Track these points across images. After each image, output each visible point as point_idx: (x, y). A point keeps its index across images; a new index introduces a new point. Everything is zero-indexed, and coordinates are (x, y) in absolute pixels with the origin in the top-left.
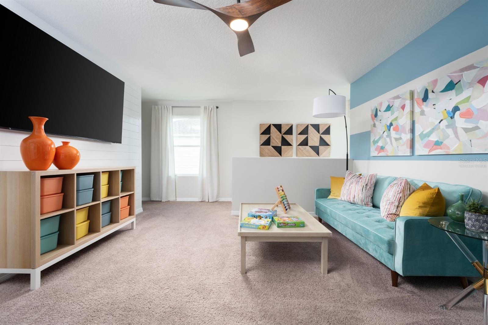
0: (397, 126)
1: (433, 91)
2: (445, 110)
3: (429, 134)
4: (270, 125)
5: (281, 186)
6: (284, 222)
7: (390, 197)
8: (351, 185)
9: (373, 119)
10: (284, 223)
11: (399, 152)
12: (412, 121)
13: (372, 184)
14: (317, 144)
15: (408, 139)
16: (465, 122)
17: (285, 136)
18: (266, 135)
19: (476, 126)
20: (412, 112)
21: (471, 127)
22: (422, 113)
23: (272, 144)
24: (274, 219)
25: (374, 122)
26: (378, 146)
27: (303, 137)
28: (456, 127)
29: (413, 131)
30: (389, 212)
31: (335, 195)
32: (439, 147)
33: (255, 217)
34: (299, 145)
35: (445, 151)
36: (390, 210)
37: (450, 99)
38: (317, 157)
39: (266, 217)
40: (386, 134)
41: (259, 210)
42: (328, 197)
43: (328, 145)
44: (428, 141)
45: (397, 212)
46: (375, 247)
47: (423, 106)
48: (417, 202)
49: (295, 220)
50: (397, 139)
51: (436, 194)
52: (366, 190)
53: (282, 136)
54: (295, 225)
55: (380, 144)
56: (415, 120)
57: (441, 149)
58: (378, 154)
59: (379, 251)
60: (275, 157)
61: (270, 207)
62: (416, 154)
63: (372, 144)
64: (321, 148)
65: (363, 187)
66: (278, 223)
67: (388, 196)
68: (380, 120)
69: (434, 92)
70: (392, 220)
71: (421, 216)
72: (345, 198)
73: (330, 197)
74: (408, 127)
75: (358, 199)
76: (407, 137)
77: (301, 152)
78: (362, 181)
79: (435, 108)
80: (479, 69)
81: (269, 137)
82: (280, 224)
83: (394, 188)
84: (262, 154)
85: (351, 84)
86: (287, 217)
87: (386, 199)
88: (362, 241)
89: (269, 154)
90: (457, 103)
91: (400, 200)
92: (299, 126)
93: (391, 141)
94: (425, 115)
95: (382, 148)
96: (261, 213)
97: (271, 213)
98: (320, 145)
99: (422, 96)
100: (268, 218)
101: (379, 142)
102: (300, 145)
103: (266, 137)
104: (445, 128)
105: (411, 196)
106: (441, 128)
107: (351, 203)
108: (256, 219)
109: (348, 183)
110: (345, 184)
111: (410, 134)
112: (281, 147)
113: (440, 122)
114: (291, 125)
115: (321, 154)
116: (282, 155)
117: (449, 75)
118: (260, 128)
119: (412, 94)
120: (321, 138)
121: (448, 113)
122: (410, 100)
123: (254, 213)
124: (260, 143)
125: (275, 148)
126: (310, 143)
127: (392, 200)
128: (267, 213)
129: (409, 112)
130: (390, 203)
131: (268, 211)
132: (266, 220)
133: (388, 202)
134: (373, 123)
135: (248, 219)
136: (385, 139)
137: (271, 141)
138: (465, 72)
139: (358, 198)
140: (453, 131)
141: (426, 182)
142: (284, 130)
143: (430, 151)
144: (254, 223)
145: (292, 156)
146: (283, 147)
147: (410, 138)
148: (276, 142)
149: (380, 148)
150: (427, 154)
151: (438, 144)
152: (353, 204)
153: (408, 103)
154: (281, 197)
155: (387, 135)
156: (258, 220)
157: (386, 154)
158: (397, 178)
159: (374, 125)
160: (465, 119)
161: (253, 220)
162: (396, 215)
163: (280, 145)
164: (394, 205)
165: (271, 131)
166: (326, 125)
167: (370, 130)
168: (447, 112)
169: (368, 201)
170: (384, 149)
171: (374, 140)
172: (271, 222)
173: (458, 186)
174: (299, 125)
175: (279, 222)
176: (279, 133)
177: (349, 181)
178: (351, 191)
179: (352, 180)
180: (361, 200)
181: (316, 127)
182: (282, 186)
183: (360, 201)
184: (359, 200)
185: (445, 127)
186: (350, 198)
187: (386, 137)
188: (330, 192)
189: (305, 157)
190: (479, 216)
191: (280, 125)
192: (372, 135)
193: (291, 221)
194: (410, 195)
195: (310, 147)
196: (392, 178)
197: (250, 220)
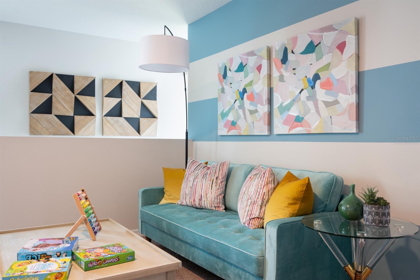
0: (252, 93)
1: (293, 51)
2: (306, 77)
3: (288, 107)
4: (52, 75)
5: (83, 191)
6: (97, 258)
7: (252, 194)
8: (196, 181)
9: (221, 82)
10: (98, 261)
11: (254, 129)
12: (269, 88)
13: (224, 176)
14: (136, 114)
15: (266, 112)
16: (326, 94)
17: (81, 98)
18: (43, 94)
19: (335, 100)
20: (270, 76)
21: (331, 100)
22: (281, 78)
23: (54, 111)
24: (76, 255)
25: (222, 85)
26: (228, 120)
27: (114, 102)
28: (317, 100)
29: (270, 101)
30: (251, 215)
31: (171, 197)
32: (300, 124)
33: (34, 259)
34: (106, 115)
35: (306, 130)
36: (252, 213)
37: (311, 64)
38: (137, 137)
39: (58, 254)
40: (238, 103)
41: (42, 242)
42: (160, 202)
43: (154, 117)
44: (288, 116)
45: (260, 215)
46: (239, 271)
47: (282, 69)
48: (286, 198)
49: (116, 252)
50: (252, 112)
51: (306, 185)
52: (216, 186)
53: (75, 97)
54: (119, 260)
55: (231, 118)
56: (273, 88)
57: (302, 126)
58: (228, 132)
59: (244, 276)
60: (62, 135)
61: (63, 233)
62: (274, 134)
63: (219, 117)
64: (143, 121)
65: (213, 182)
66: (86, 263)
67: (249, 193)
68: (231, 84)
69: (294, 53)
70: (255, 226)
71: (291, 216)
72: (188, 201)
73: (163, 202)
74: (265, 96)
75: (206, 200)
76: (263, 109)
77: (110, 126)
78: (210, 173)
79: (295, 74)
80: (337, 31)
81: (50, 99)
82: (91, 262)
83: (256, 180)
84: (33, 130)
85: (190, 25)
86: (102, 248)
87: (246, 197)
88: (218, 265)
89: (50, 131)
90: (318, 70)
91: (264, 197)
92: (106, 82)
93: (245, 114)
94: (285, 82)
95: (233, 124)
96: (48, 248)
97: (69, 245)
98: (142, 116)
99: (281, 57)
100: (64, 255)
101: (229, 114)
102: (109, 114)
103: (43, 97)
104: (306, 100)
105: (276, 190)
106: (301, 99)
107: (197, 208)
108: (39, 263)
109: (192, 177)
110: (187, 179)
111: (267, 105)
112: (73, 118)
113: (300, 93)
114: (93, 79)
115: (144, 132)
116: (75, 132)
117: (310, 34)
118: (31, 79)
119: (269, 51)
120: (143, 105)
121: (309, 81)
122: (267, 60)
123: (31, 251)
124: (30, 108)
125: (61, 118)
126: (126, 112)
127: (254, 198)
128: (60, 246)
129: (267, 75)
130: (251, 202)
131: (61, 241)
132: (60, 260)
133: (250, 201)
134: (221, 87)
135: (20, 266)
136: (237, 110)
137: (53, 104)
138: (325, 33)
139: (206, 198)
140: (314, 103)
141: (290, 169)
142: (78, 87)
143: (290, 130)
144: (34, 271)
145: (94, 135)
146: (77, 118)
147: (268, 111)
148: (64, 107)
149: (230, 124)
150: (287, 133)
151: (299, 120)
152: (199, 209)
153: (265, 63)
154: (84, 210)
155: (239, 106)
156: (41, 263)
157: (239, 132)
158: (255, 166)
159: (223, 91)
160: (325, 90)
161: (30, 265)
162: (259, 219)
163: (71, 114)
164: (256, 205)
165: (53, 87)
166: (151, 84)
167: (217, 97)
168: (307, 80)
169: (220, 201)
170: (236, 126)
171: (223, 111)
172: (71, 262)
173: (322, 173)
174: (106, 79)
175: (87, 260)
176: (69, 91)
177: (192, 174)
178: (197, 190)
179: (196, 173)
180: (210, 202)
181: (136, 86)
182: (85, 190)
183: (209, 204)
184: (208, 202)
185: (305, 98)
186: (194, 201)
187: (238, 108)
188: (164, 193)
189: (117, 135)
190: (379, 208)
191: (72, 77)
192: (220, 104)
193: (111, 253)
194: (275, 188)
195: (126, 118)
196: (249, 167)
197: (24, 267)
